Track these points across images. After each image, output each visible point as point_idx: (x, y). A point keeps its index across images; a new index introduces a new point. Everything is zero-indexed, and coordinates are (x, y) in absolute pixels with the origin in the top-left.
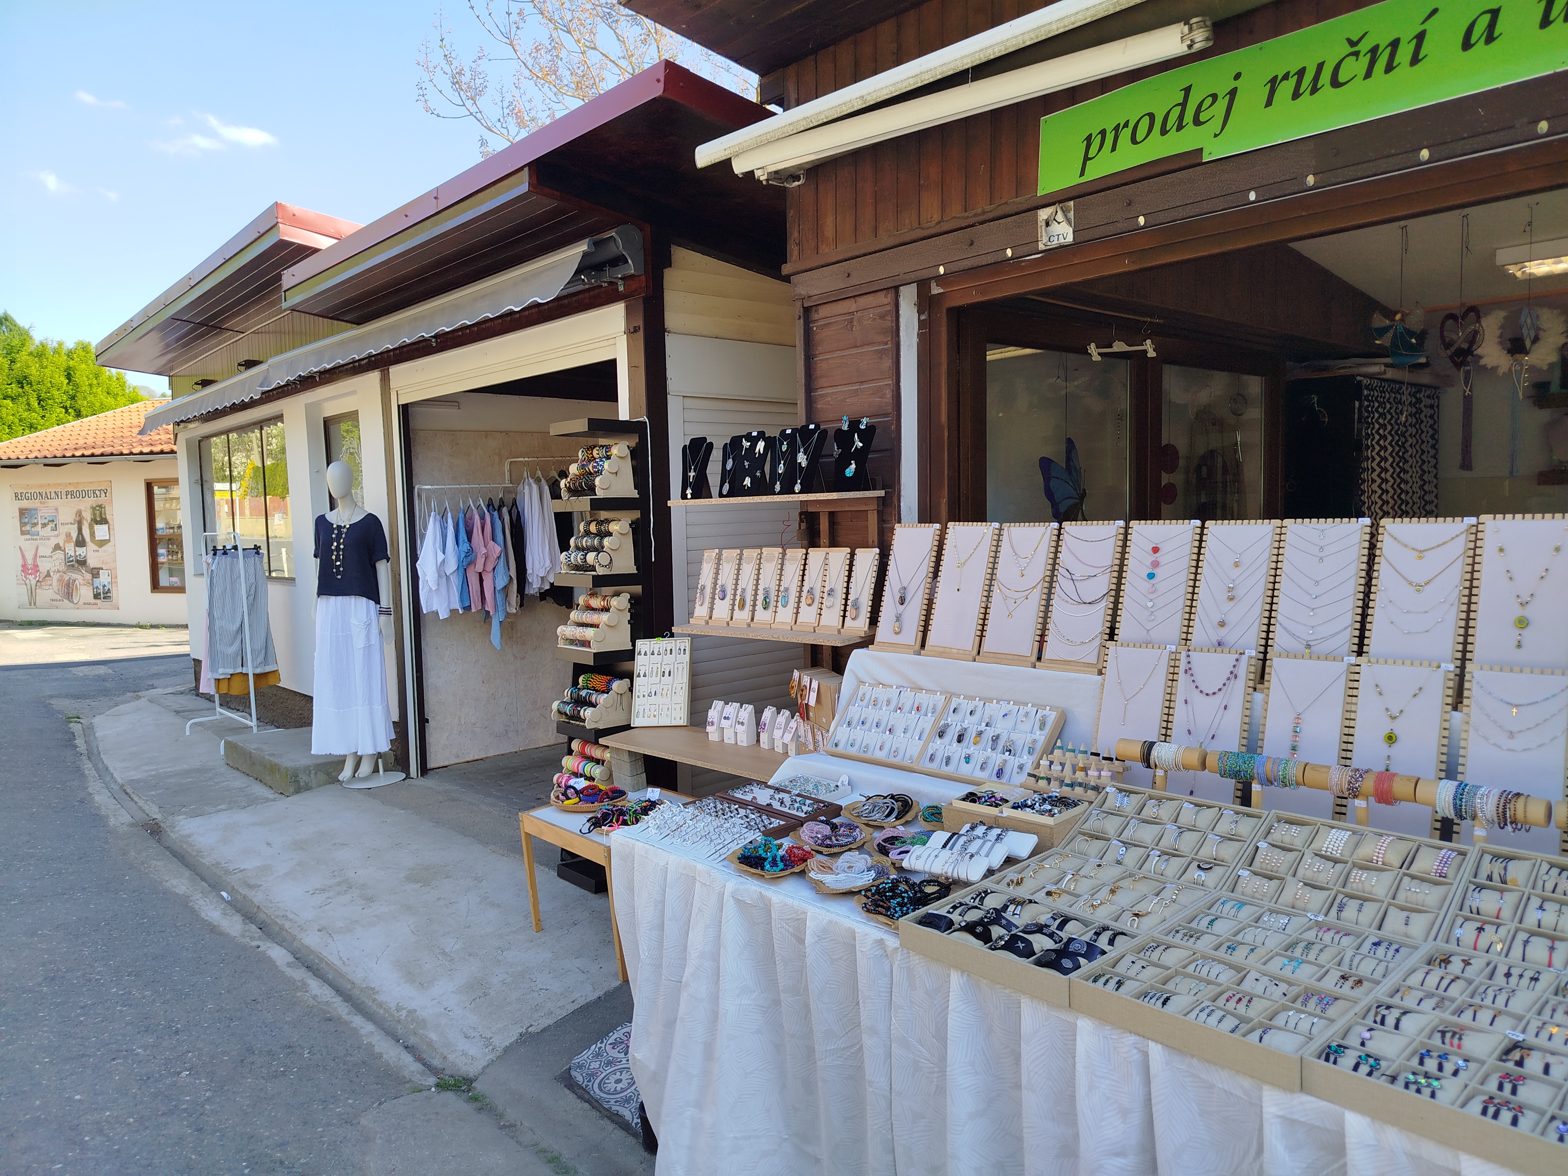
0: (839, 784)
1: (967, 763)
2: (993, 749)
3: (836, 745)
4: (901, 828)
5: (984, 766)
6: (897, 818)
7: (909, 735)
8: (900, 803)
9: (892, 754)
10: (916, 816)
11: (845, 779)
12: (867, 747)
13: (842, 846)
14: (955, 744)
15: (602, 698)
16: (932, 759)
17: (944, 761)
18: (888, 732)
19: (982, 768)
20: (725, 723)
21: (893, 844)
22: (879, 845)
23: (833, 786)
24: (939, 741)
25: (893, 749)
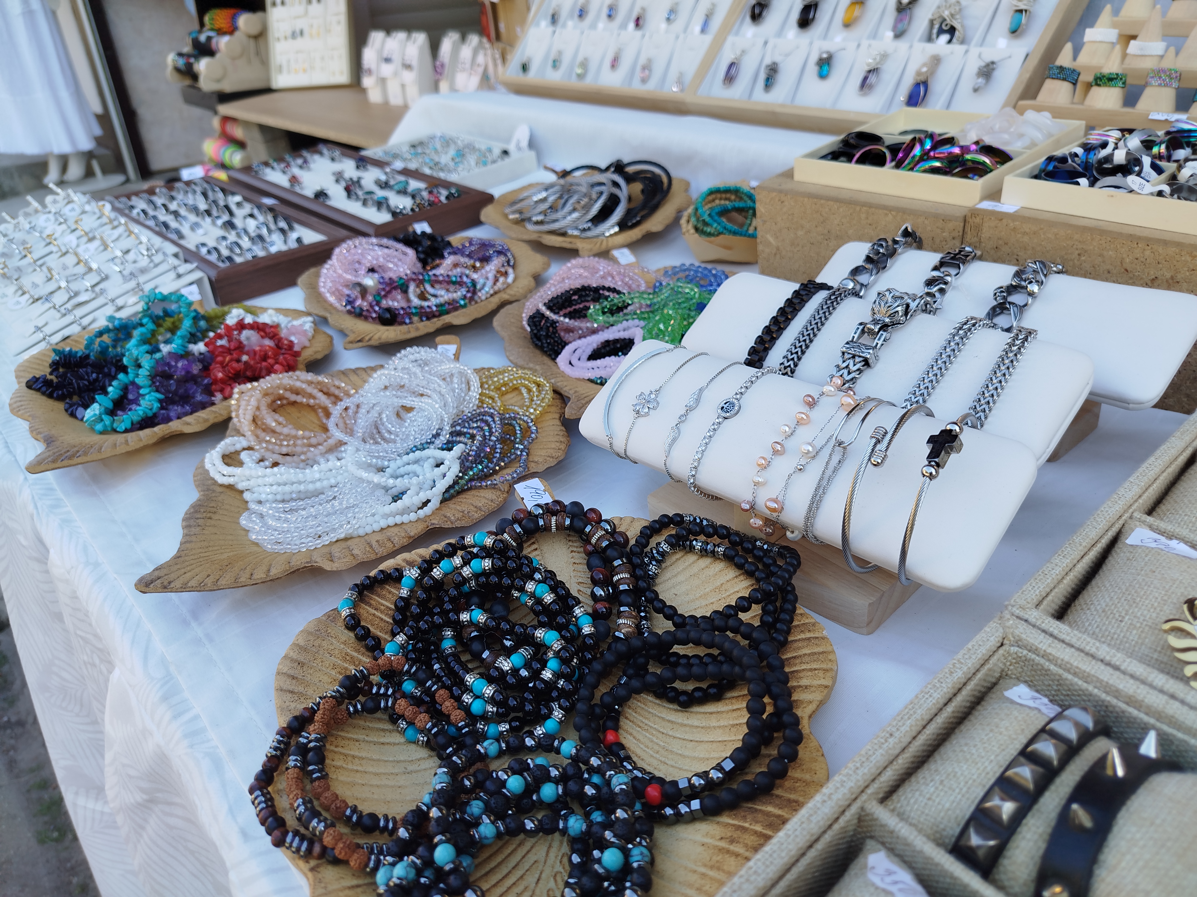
0: (511, 148)
1: (822, 76)
2: (898, 35)
3: (525, 68)
4: (625, 256)
5: (872, 79)
6: (623, 225)
7: (678, 25)
8: (637, 187)
9: (638, 74)
10: (676, 222)
11: (522, 135)
12: (584, 64)
13: (429, 315)
14: (792, 31)
15: (223, 42)
16: (730, 78)
17: (762, 76)
18: (631, 25)
19: (865, 85)
20: (387, 70)
21: (580, 314)
22: (536, 319)
23: (497, 152)
24: (750, 30)
25: (642, 61)
